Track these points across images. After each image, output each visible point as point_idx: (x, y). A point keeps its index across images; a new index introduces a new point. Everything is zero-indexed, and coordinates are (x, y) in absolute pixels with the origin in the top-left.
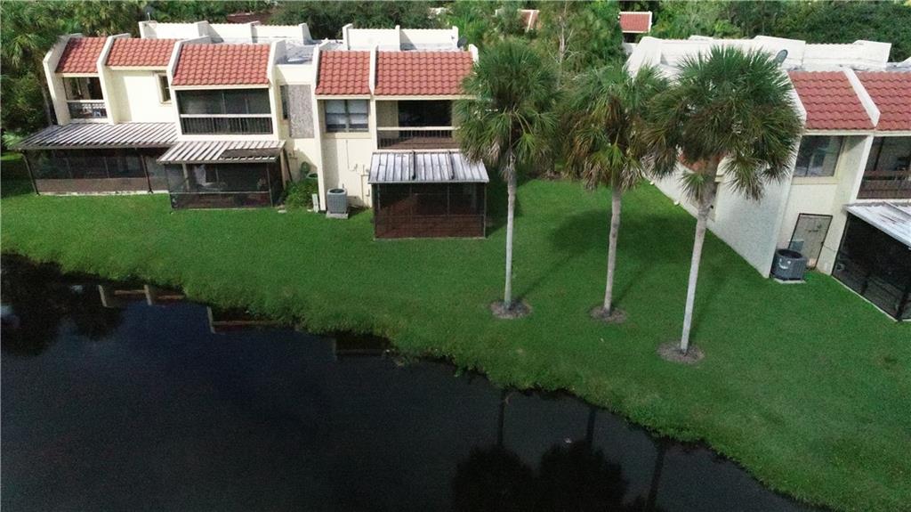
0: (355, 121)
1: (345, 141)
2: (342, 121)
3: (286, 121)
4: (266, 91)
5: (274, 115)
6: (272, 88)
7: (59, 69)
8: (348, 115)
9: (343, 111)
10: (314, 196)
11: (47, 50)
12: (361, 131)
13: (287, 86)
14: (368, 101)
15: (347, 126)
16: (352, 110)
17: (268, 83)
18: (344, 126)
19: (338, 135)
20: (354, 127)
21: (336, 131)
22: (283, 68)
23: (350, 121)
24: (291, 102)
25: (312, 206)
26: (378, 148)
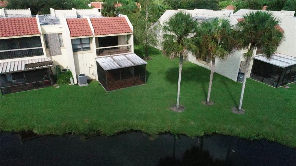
0: (84, 46)
1: (82, 54)
2: (79, 47)
3: (48, 49)
4: (39, 37)
5: (43, 47)
6: (42, 36)
8: (81, 44)
9: (79, 43)
10: (71, 79)
12: (87, 50)
13: (47, 34)
14: (92, 38)
15: (82, 48)
16: (83, 42)
17: (40, 34)
18: (80, 49)
19: (78, 52)
20: (84, 49)
21: (77, 51)
22: (44, 27)
23: (82, 47)
24: (49, 41)
25: (70, 83)
26: (97, 56)
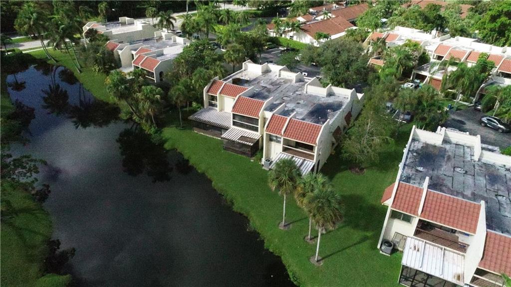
1: (274, 145)
4: (258, 119)
7: (208, 91)
11: (206, 85)
21: (272, 141)
